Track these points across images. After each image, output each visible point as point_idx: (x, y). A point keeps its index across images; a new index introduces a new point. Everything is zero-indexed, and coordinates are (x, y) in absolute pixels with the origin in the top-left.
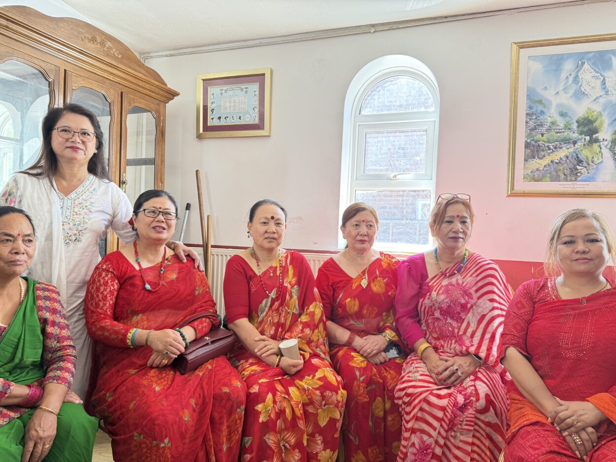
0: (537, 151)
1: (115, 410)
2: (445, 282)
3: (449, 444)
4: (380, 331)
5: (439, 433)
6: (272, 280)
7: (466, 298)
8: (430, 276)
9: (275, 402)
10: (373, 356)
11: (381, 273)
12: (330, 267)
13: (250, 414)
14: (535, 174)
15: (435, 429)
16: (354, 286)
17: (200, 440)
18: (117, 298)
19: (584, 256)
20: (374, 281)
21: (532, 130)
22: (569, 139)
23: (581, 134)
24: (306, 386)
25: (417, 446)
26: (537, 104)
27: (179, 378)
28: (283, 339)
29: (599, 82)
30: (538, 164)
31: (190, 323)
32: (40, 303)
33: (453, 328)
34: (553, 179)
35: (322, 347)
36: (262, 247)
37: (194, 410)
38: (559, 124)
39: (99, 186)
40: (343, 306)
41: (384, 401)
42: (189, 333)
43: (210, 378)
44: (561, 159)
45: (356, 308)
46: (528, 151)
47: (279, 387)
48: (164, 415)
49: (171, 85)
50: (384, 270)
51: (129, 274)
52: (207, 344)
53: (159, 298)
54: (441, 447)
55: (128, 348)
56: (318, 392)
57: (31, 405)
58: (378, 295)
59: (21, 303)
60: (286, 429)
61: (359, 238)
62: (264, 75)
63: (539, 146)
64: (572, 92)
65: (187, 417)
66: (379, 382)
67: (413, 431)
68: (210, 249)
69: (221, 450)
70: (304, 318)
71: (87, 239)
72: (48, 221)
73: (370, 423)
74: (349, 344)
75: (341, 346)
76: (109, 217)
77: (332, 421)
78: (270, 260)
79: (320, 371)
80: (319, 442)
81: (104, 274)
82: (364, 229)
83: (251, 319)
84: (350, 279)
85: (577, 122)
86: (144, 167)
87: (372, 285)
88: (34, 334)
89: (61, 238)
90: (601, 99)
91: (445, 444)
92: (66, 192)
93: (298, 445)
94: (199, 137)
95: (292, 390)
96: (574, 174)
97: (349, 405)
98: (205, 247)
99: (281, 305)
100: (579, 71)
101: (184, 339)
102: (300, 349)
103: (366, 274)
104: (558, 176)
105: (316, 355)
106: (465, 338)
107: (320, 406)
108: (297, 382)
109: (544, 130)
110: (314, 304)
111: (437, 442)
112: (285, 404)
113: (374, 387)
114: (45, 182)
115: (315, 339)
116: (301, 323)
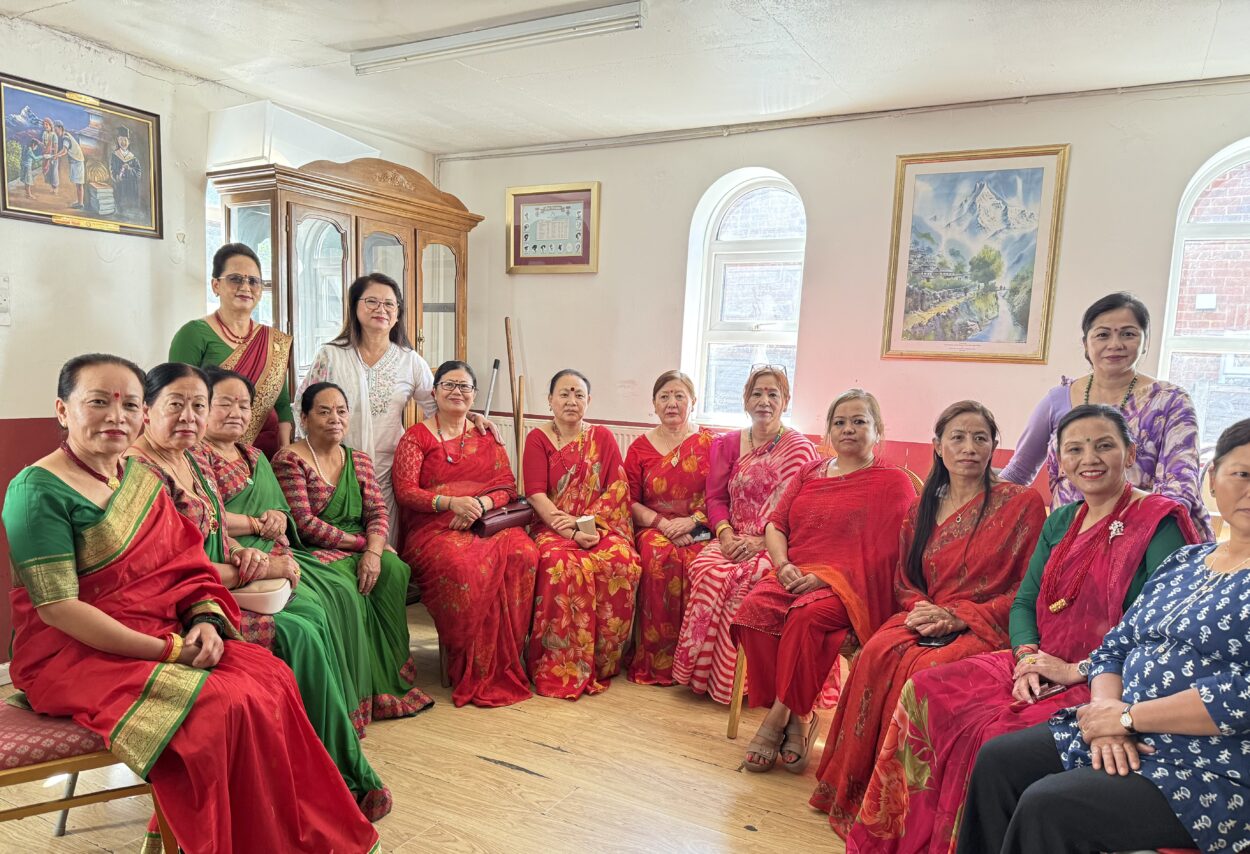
0: (922, 301)
1: (424, 563)
2: (754, 462)
3: (725, 612)
4: (690, 513)
5: (717, 603)
6: (573, 455)
7: (771, 479)
8: (742, 455)
9: (565, 568)
10: (677, 538)
11: (696, 450)
12: (642, 444)
13: (541, 576)
14: (917, 330)
15: (713, 598)
16: (664, 464)
17: (495, 592)
18: (421, 469)
19: (850, 437)
20: (686, 459)
21: (915, 273)
22: (960, 286)
23: (974, 280)
24: (598, 558)
25: (697, 615)
26: (924, 239)
27: (477, 540)
28: (583, 515)
29: (1000, 212)
30: (921, 317)
31: (487, 493)
32: (358, 468)
33: (754, 509)
34: (937, 338)
35: (624, 527)
36: (562, 421)
37: (490, 567)
38: (949, 266)
39: (401, 356)
40: (650, 486)
41: (682, 581)
42: (487, 502)
43: (506, 542)
44: (949, 311)
45: (664, 488)
46: (910, 300)
47: (572, 557)
48: (464, 564)
49: (473, 210)
50: (700, 446)
51: (432, 446)
52: (503, 514)
53: (461, 469)
54: (718, 615)
55: (434, 513)
56: (609, 563)
57: (359, 550)
58: (689, 474)
59: (343, 468)
60: (576, 593)
61: (668, 411)
62: (589, 190)
63: (923, 294)
64: (966, 224)
65: (484, 570)
66: (677, 562)
67: (695, 602)
68: (522, 418)
69: (514, 603)
70: (606, 496)
71: (393, 411)
72: (357, 393)
73: (665, 600)
74: (654, 526)
75: (647, 528)
76: (410, 387)
77: (622, 592)
78: (572, 435)
79: (614, 546)
80: (609, 609)
81: (409, 445)
82: (673, 401)
83: (550, 494)
84: (659, 457)
85: (971, 263)
86: (442, 314)
87: (684, 463)
88: (355, 494)
89: (369, 408)
90: (1001, 234)
91: (722, 612)
92: (371, 362)
93: (588, 609)
94: (510, 272)
95: (583, 560)
96: (964, 332)
97: (643, 582)
98: (516, 416)
99: (581, 481)
100: (976, 196)
101: (482, 507)
102: (597, 526)
103: (679, 452)
104: (945, 333)
105: (615, 533)
106: (762, 518)
107: (611, 576)
108: (591, 554)
109: (929, 273)
110: (617, 482)
111: (714, 611)
112: (576, 571)
113: (672, 566)
114: (351, 352)
115: (616, 517)
116: (602, 500)
